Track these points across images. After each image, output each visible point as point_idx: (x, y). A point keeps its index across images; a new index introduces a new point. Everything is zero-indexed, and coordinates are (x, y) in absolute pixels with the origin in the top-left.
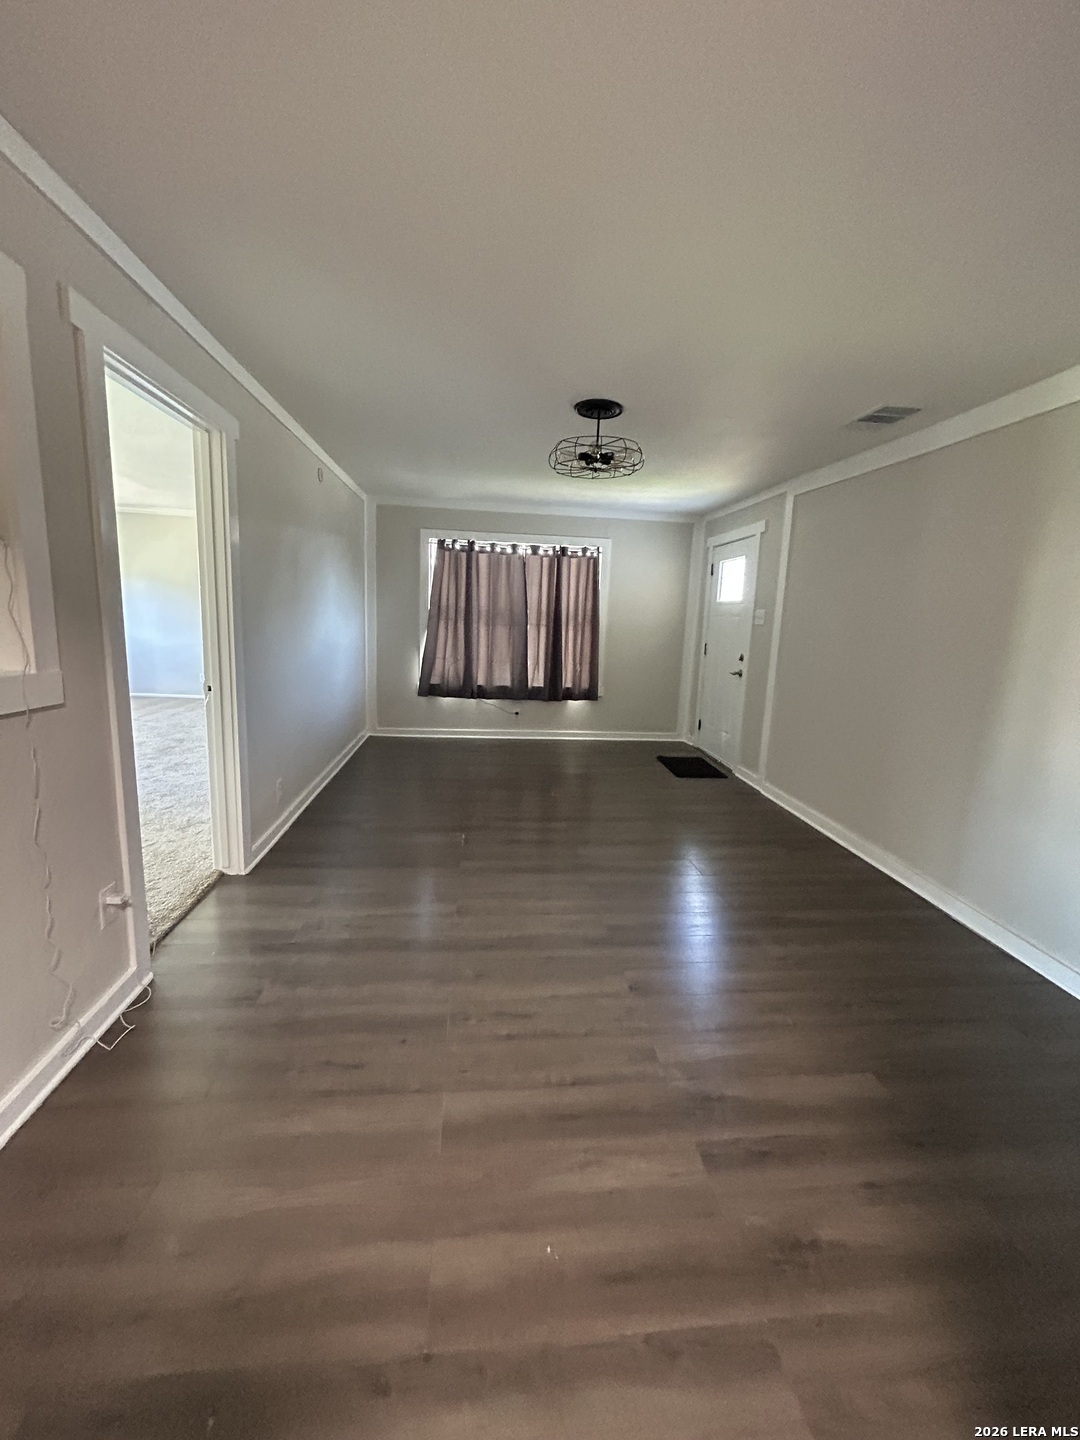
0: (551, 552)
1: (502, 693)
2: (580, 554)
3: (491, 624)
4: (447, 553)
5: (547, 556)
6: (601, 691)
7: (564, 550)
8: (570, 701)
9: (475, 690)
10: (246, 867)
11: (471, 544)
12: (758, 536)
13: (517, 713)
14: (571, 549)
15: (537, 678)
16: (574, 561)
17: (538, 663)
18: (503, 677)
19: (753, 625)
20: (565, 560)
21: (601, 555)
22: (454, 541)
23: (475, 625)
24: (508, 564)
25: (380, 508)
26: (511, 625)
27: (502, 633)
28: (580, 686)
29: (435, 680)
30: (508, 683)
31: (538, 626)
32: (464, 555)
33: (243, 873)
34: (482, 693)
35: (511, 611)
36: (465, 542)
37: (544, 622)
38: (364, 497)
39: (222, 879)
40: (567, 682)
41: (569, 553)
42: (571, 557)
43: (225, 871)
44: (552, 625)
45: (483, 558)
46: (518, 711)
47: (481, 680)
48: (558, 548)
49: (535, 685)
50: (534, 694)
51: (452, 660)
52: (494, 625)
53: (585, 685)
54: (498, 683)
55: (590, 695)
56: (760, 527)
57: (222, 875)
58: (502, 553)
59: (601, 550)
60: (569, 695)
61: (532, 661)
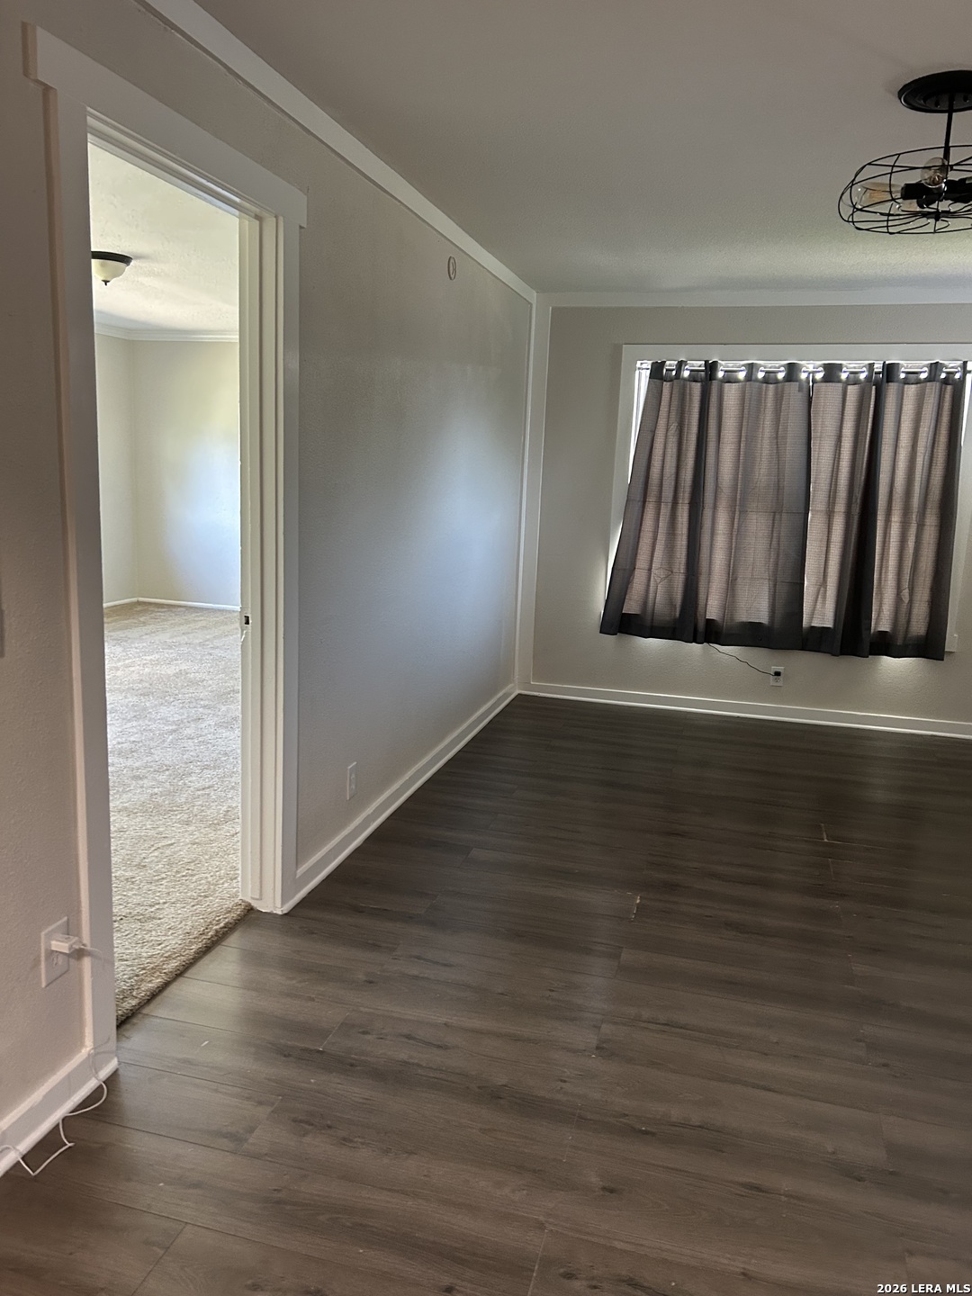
0: (863, 376)
1: (751, 635)
2: (924, 376)
3: (739, 508)
4: (667, 385)
5: (856, 382)
6: (951, 641)
7: (890, 370)
8: (885, 658)
9: (701, 625)
10: (283, 904)
11: (711, 367)
13: (778, 674)
14: (906, 366)
15: (820, 610)
16: (911, 390)
17: (823, 583)
18: (756, 606)
20: (892, 389)
21: (969, 377)
22: (680, 365)
23: (707, 513)
24: (779, 398)
25: (557, 313)
26: (776, 512)
27: (758, 526)
28: (907, 630)
29: (631, 607)
30: (763, 617)
31: (830, 514)
32: (697, 387)
33: (280, 913)
34: (712, 633)
35: (779, 488)
36: (698, 365)
37: (840, 507)
38: (532, 296)
39: (249, 917)
40: (882, 618)
41: (902, 376)
42: (906, 382)
43: (255, 904)
44: (856, 510)
45: (731, 392)
46: (780, 669)
47: (712, 608)
48: (878, 367)
49: (815, 623)
50: (815, 641)
51: (662, 574)
52: (743, 512)
53: (919, 627)
54: (743, 616)
55: (929, 648)
57: (250, 910)
58: (766, 381)
60: (885, 645)
61: (813, 580)
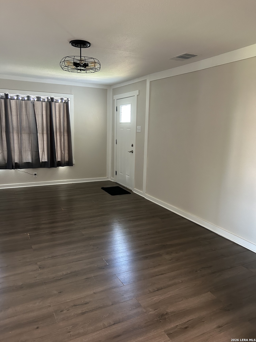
0: (46, 100)
1: (27, 165)
2: (60, 101)
5: (44, 101)
6: (74, 161)
7: (52, 99)
8: (60, 167)
9: (14, 165)
11: (7, 95)
12: (136, 96)
13: (35, 174)
14: (55, 98)
15: (44, 157)
16: (57, 104)
17: (44, 151)
18: (28, 158)
19: (136, 132)
20: (53, 104)
21: (69, 101)
23: (12, 134)
24: (26, 105)
26: (30, 133)
27: (25, 137)
28: (64, 160)
30: (30, 161)
31: (43, 134)
32: (3, 100)
34: (17, 166)
35: (29, 128)
36: (3, 94)
37: (45, 132)
40: (59, 159)
41: (55, 101)
42: (56, 102)
44: (49, 132)
45: (13, 102)
46: (36, 173)
47: (16, 160)
48: (49, 98)
49: (43, 161)
50: (43, 165)
51: (1, 151)
52: (21, 134)
53: (67, 159)
54: (25, 161)
55: (69, 163)
56: (136, 93)
58: (22, 100)
59: (69, 99)
60: (60, 164)
61: (41, 150)
